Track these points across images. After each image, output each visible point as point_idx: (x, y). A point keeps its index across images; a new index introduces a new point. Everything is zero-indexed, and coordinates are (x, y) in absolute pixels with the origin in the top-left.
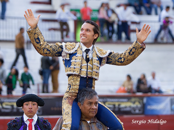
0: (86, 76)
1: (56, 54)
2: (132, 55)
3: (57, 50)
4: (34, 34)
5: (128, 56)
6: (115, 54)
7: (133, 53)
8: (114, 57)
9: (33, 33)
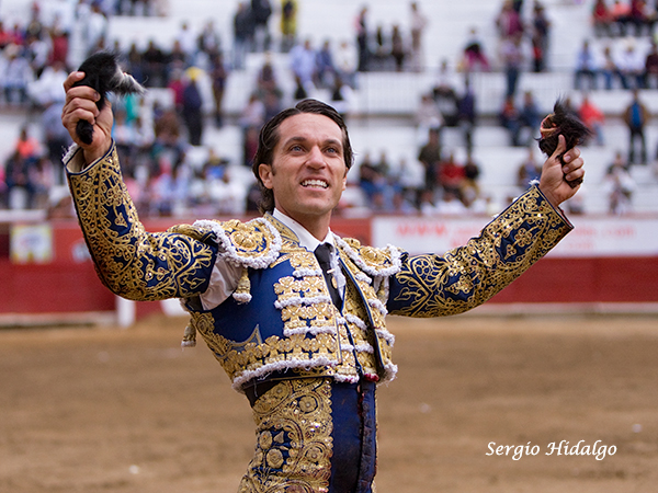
0: (358, 378)
1: (190, 278)
2: (512, 259)
3: (193, 260)
4: (106, 182)
5: (494, 266)
6: (426, 264)
7: (520, 251)
8: (423, 277)
9: (102, 180)
